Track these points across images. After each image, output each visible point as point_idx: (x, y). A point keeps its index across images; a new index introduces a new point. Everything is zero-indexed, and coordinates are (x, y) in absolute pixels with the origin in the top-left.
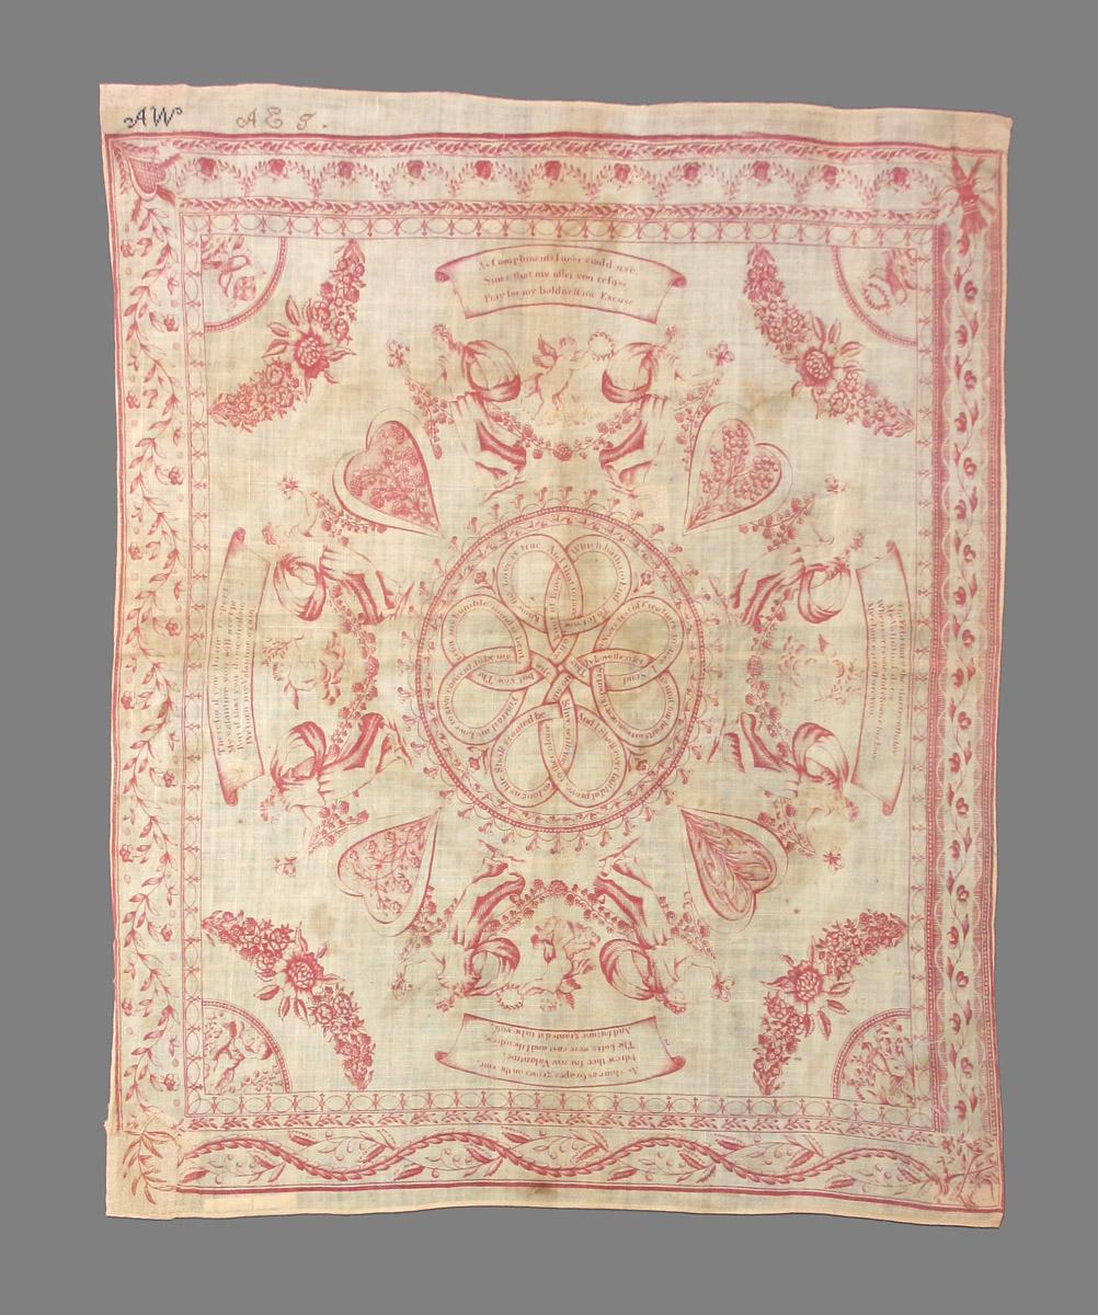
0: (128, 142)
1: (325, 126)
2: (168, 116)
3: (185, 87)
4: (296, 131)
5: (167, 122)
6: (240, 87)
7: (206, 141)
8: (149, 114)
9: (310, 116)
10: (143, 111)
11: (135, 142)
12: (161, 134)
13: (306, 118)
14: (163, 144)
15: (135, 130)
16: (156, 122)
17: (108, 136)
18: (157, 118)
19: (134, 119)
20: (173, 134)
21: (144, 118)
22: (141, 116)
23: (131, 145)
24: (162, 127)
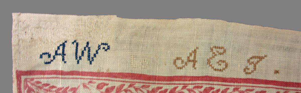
0: (44, 81)
1: (277, 72)
2: (93, 52)
3: (114, 19)
4: (243, 76)
5: (91, 60)
6: (180, 21)
7: (137, 85)
8: (70, 49)
9: (261, 58)
10: (63, 45)
11: (52, 82)
12: (83, 74)
13: (255, 60)
14: (85, 86)
15: (52, 67)
16: (78, 59)
17: (20, 74)
18: (79, 54)
19: (53, 54)
20: (98, 74)
21: (63, 54)
22: (60, 51)
23: (47, 85)
24: (85, 66)
